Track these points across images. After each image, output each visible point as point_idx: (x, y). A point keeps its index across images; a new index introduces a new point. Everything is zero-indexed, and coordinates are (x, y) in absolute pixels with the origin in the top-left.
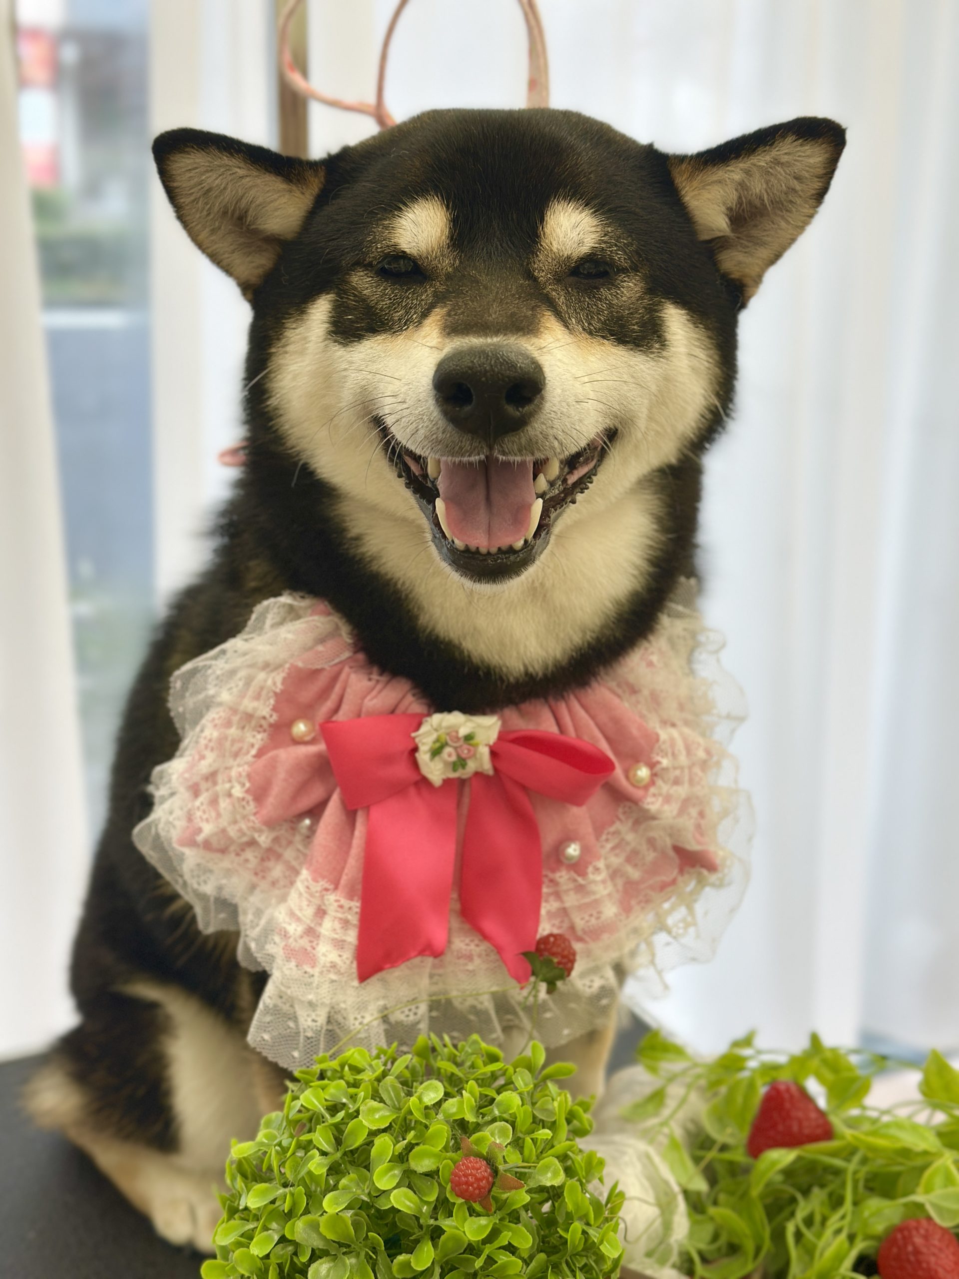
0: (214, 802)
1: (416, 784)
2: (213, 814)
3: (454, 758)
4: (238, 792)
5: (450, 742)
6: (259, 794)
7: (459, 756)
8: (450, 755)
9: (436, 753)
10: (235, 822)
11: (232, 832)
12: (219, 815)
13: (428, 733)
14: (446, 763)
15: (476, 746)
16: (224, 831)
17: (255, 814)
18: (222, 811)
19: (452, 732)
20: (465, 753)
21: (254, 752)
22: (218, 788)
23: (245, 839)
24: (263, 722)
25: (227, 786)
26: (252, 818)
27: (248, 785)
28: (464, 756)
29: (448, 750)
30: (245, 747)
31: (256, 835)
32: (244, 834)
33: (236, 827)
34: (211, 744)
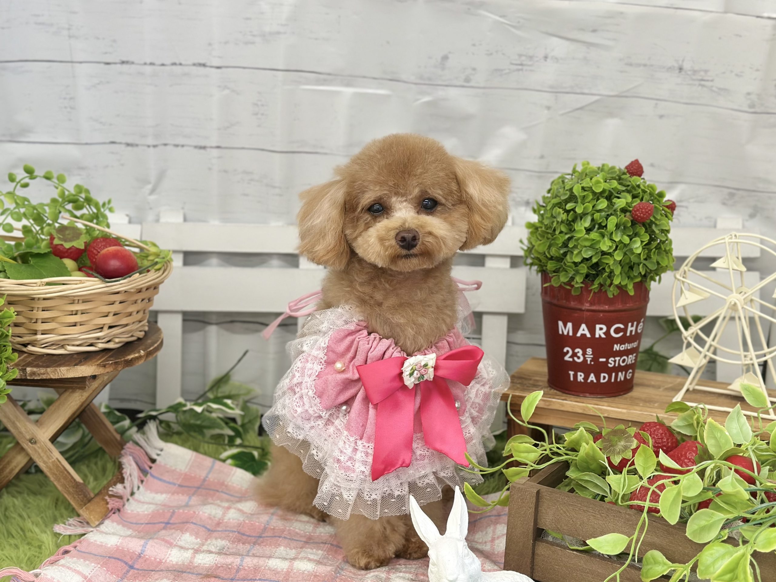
1: (401, 388)
2: (301, 404)
4: (311, 393)
5: (417, 369)
6: (320, 395)
7: (420, 374)
8: (417, 374)
11: (311, 411)
12: (304, 404)
13: (407, 367)
14: (415, 378)
15: (428, 369)
17: (320, 403)
19: (418, 364)
22: (303, 391)
24: (321, 360)
27: (315, 390)
28: (423, 374)
33: (312, 409)
34: (298, 370)
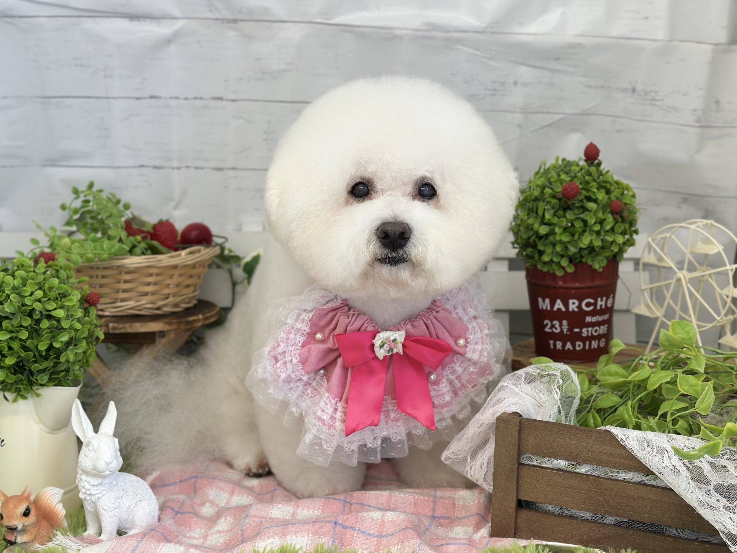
0: (285, 363)
1: (373, 359)
2: (285, 369)
3: (388, 348)
4: (294, 361)
5: (387, 343)
6: (303, 362)
7: (390, 347)
8: (387, 347)
9: (381, 347)
10: (294, 372)
12: (287, 369)
13: (378, 340)
14: (385, 350)
15: (397, 344)
16: (289, 376)
17: (302, 369)
18: (288, 368)
19: (388, 339)
20: (392, 346)
21: (300, 344)
22: (286, 359)
23: (298, 378)
24: (304, 332)
25: (290, 358)
26: (301, 371)
27: (299, 359)
28: (392, 347)
29: (386, 345)
30: (297, 342)
31: (302, 377)
32: (297, 377)
33: (294, 374)
34: (283, 340)
